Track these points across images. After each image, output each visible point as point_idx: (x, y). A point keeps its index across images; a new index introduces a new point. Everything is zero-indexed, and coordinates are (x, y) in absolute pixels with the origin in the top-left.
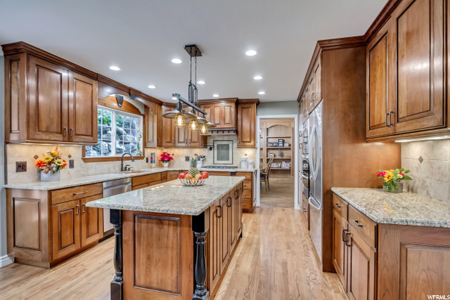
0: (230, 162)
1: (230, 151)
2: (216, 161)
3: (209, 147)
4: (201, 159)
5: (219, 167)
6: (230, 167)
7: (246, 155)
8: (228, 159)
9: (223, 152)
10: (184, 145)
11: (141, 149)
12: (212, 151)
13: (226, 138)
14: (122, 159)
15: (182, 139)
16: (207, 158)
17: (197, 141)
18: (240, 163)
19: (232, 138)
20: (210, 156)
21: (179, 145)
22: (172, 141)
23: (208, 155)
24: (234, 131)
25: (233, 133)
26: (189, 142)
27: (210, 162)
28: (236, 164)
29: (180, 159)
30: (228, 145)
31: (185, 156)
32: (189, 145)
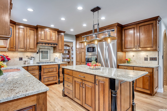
0: (49, 60)
1: (49, 54)
2: (41, 60)
4: (33, 59)
5: (43, 63)
7: (56, 56)
8: (48, 59)
9: (45, 55)
10: (23, 50)
12: (38, 54)
13: (46, 48)
15: (22, 46)
17: (33, 48)
18: (54, 60)
19: (49, 48)
20: (37, 57)
21: (19, 50)
22: (14, 48)
23: (36, 57)
24: (57, 45)
25: (56, 46)
26: (27, 49)
27: (37, 60)
28: (52, 60)
29: (15, 59)
30: (48, 51)
31: (20, 57)
32: (28, 50)
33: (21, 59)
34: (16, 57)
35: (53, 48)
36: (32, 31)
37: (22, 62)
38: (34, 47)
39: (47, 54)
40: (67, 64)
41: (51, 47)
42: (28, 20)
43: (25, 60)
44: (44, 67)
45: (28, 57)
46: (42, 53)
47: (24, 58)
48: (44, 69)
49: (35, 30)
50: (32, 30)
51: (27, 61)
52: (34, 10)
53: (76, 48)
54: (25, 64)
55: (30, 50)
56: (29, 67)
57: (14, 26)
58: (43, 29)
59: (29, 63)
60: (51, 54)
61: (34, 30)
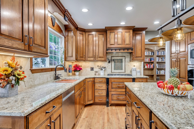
0: (123, 71)
2: (113, 71)
3: (108, 61)
4: (104, 69)
5: (115, 75)
6: (123, 75)
7: (134, 66)
8: (122, 69)
9: (118, 64)
10: (92, 59)
11: (63, 62)
12: (110, 64)
13: (120, 55)
14: (55, 70)
15: (91, 55)
16: (107, 69)
17: (102, 56)
18: (131, 71)
19: (124, 55)
20: (109, 67)
21: (89, 59)
22: (84, 56)
23: (107, 67)
24: (132, 49)
25: (131, 51)
26: (96, 57)
27: (109, 71)
28: (128, 72)
29: (87, 69)
30: (122, 59)
31: (91, 67)
32: (97, 59)
33: (92, 69)
34: (88, 67)
35: (129, 54)
36: (101, 36)
37: (93, 72)
38: (103, 54)
39: (121, 63)
40: (148, 79)
41: (127, 54)
42: (93, 24)
43: (96, 71)
44: (113, 80)
45: (99, 67)
46: (114, 62)
47: (96, 68)
48: (112, 83)
49: (105, 34)
50: (101, 34)
51: (97, 72)
52: (89, 10)
53: (171, 53)
54: (95, 74)
55: (99, 59)
56: (95, 79)
57: (84, 33)
58: (113, 31)
59: (99, 74)
60: (127, 63)
61: (103, 34)
